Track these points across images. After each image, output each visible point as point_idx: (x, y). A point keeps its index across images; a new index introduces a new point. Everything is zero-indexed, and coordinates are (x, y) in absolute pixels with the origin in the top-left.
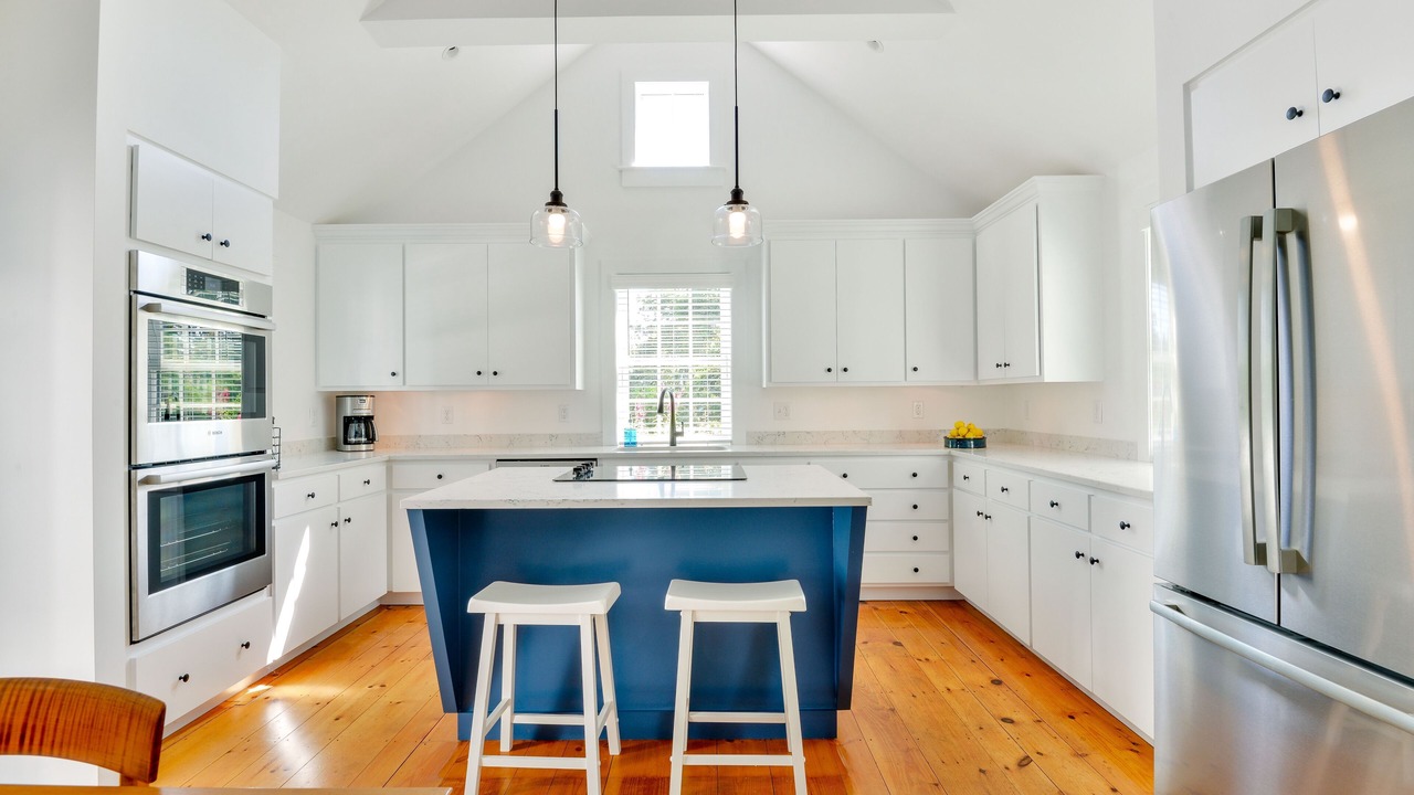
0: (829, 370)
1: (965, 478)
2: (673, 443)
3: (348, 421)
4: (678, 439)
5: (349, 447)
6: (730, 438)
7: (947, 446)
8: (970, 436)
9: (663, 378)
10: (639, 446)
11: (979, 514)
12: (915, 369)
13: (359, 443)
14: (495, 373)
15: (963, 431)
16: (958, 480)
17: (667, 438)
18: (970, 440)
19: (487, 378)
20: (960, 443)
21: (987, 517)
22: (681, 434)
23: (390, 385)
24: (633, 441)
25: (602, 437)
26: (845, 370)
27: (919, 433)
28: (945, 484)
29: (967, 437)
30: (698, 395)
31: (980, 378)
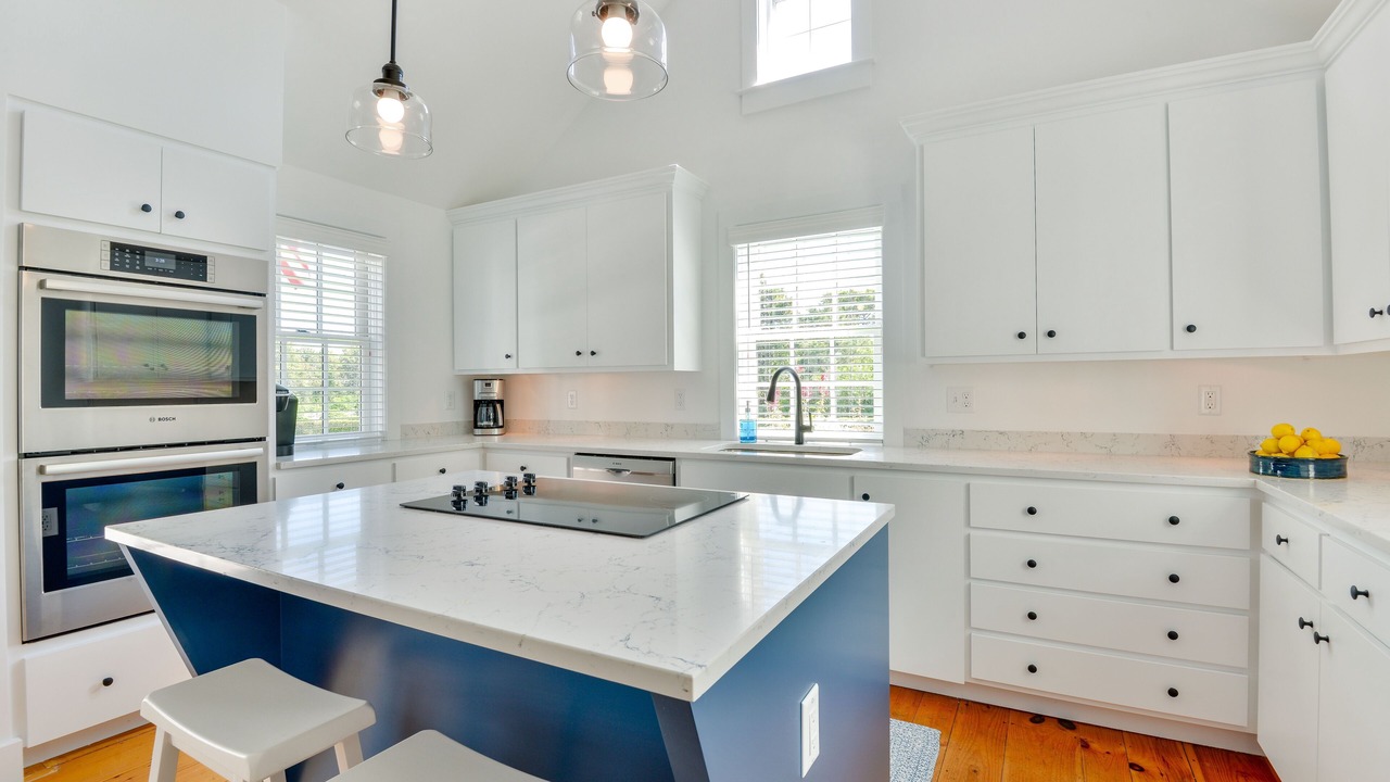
0: (1022, 336)
1: (1280, 540)
2: (799, 440)
3: (477, 404)
4: (806, 435)
5: (478, 431)
6: (881, 437)
7: (1254, 471)
8: (1305, 453)
9: (796, 354)
10: (759, 442)
11: (1303, 624)
12: (1191, 329)
13: (488, 427)
14: (593, 353)
15: (1289, 445)
16: (1269, 542)
17: (792, 434)
18: (1306, 461)
19: (586, 358)
20: (1285, 467)
21: (1318, 639)
22: (809, 429)
23: (507, 368)
24: (751, 435)
25: (719, 429)
26: (1051, 334)
27: (1211, 440)
28: (1245, 544)
29: (1300, 454)
30: (842, 378)
31: (1339, 338)
